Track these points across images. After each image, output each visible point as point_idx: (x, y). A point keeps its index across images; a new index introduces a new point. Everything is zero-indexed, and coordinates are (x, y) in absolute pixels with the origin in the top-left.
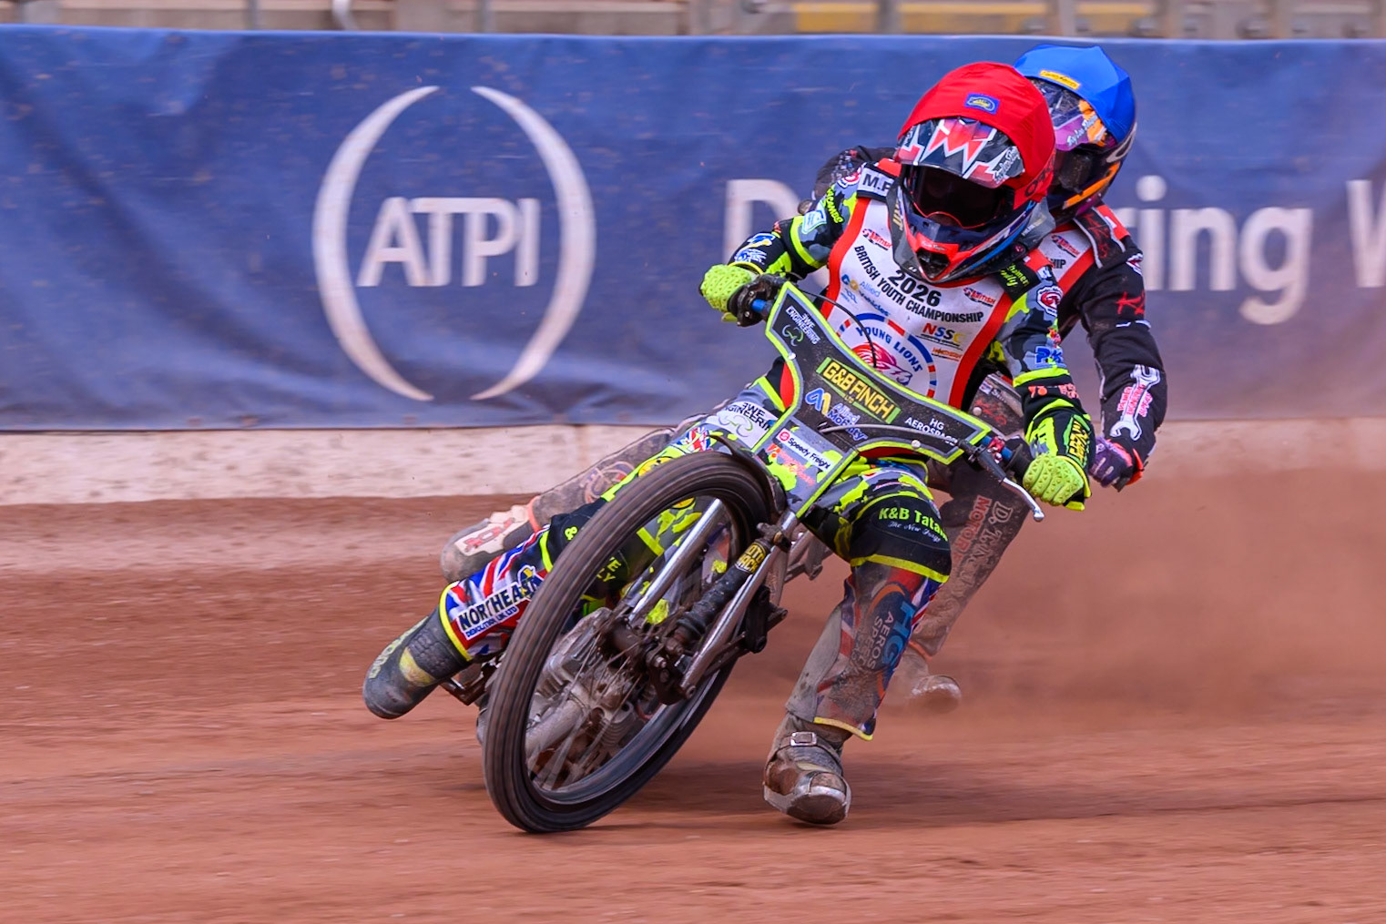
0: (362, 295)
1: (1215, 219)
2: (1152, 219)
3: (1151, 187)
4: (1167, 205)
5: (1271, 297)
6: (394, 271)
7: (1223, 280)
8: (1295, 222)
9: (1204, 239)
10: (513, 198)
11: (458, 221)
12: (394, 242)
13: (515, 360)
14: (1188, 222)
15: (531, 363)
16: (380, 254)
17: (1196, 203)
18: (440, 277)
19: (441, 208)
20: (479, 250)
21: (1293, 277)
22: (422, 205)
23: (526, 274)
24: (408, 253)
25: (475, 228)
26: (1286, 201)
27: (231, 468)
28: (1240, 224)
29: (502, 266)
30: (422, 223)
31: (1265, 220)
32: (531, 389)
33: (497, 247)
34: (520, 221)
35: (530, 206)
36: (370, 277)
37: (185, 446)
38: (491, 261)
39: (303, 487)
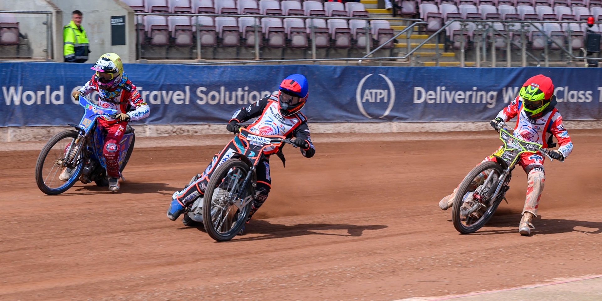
0: (363, 103)
1: (483, 93)
2: (474, 93)
3: (475, 88)
4: (477, 91)
5: (491, 104)
6: (367, 100)
7: (484, 102)
8: (495, 93)
9: (482, 96)
10: (384, 89)
11: (376, 93)
12: (367, 96)
13: (384, 112)
14: (480, 93)
15: (387, 113)
16: (365, 98)
17: (481, 90)
18: (373, 101)
19: (374, 91)
20: (379, 97)
21: (494, 101)
22: (371, 90)
23: (386, 100)
24: (369, 97)
25: (378, 94)
26: (494, 91)
27: (344, 128)
28: (487, 93)
29: (382, 99)
30: (371, 93)
31: (491, 93)
32: (386, 117)
33: (381, 97)
34: (385, 93)
35: (386, 91)
36: (364, 101)
37: (337, 125)
38: (381, 98)
39: (354, 131)
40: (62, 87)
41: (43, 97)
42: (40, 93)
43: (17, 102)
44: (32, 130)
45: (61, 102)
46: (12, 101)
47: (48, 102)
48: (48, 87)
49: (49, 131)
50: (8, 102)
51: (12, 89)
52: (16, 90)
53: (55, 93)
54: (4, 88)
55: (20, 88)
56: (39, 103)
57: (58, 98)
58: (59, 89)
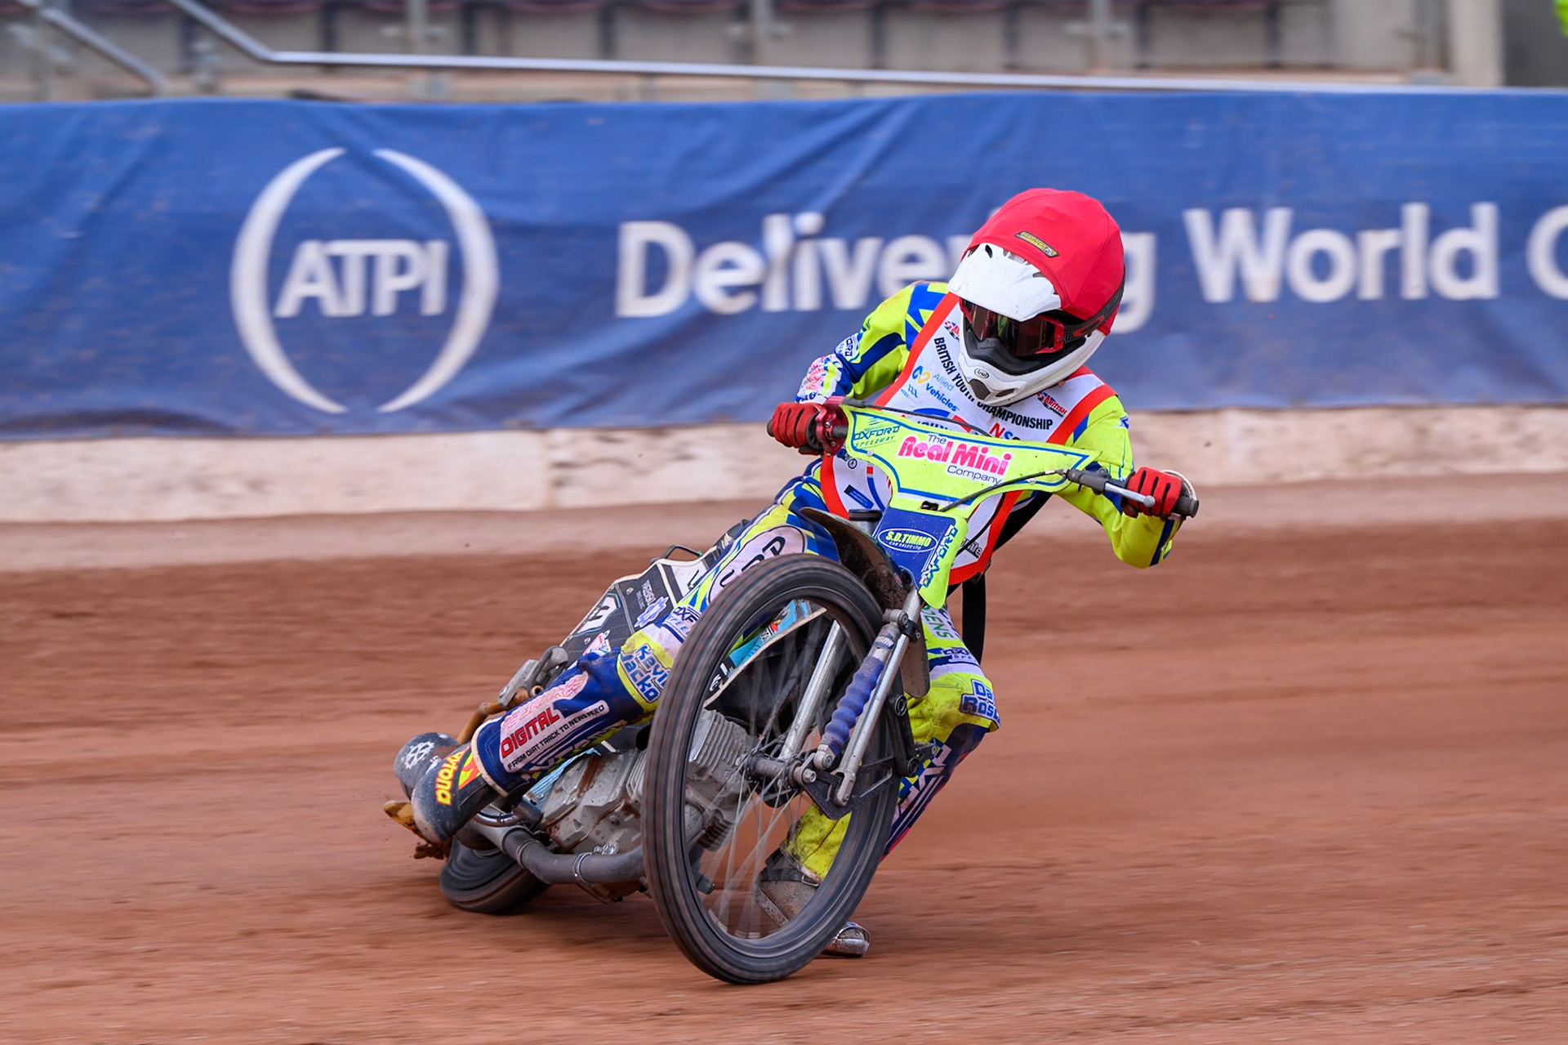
40: (1485, 213)
41: (1393, 260)
42: (1377, 242)
43: (1262, 287)
44: (1340, 427)
45: (1483, 285)
46: (1239, 283)
47: (1413, 288)
48: (1416, 214)
49: (1422, 432)
50: (1217, 287)
51: (1237, 221)
52: (1259, 229)
53: (1455, 240)
54: (1197, 221)
55: (1279, 219)
56: (1371, 290)
57: (1464, 265)
58: (1467, 222)
